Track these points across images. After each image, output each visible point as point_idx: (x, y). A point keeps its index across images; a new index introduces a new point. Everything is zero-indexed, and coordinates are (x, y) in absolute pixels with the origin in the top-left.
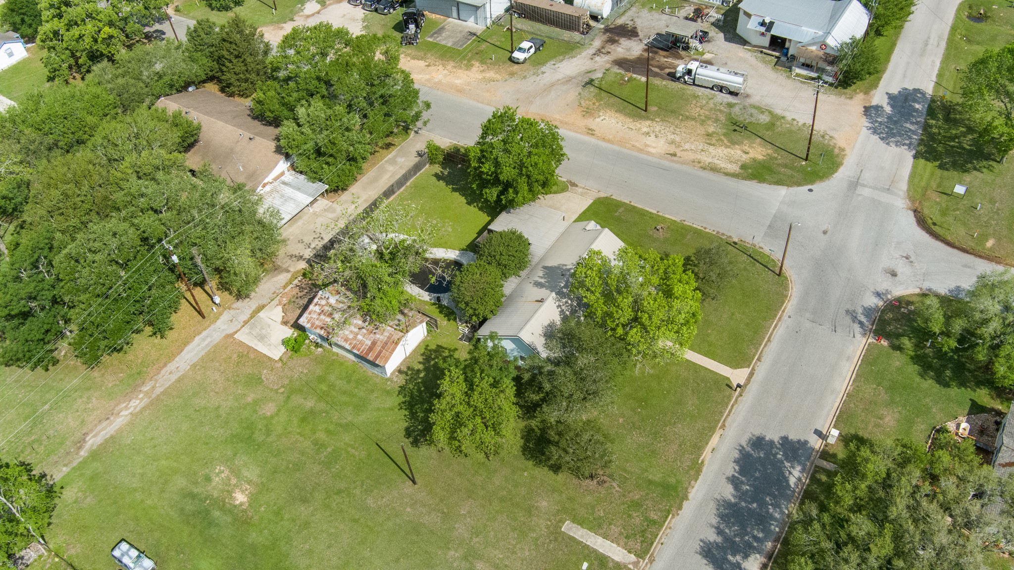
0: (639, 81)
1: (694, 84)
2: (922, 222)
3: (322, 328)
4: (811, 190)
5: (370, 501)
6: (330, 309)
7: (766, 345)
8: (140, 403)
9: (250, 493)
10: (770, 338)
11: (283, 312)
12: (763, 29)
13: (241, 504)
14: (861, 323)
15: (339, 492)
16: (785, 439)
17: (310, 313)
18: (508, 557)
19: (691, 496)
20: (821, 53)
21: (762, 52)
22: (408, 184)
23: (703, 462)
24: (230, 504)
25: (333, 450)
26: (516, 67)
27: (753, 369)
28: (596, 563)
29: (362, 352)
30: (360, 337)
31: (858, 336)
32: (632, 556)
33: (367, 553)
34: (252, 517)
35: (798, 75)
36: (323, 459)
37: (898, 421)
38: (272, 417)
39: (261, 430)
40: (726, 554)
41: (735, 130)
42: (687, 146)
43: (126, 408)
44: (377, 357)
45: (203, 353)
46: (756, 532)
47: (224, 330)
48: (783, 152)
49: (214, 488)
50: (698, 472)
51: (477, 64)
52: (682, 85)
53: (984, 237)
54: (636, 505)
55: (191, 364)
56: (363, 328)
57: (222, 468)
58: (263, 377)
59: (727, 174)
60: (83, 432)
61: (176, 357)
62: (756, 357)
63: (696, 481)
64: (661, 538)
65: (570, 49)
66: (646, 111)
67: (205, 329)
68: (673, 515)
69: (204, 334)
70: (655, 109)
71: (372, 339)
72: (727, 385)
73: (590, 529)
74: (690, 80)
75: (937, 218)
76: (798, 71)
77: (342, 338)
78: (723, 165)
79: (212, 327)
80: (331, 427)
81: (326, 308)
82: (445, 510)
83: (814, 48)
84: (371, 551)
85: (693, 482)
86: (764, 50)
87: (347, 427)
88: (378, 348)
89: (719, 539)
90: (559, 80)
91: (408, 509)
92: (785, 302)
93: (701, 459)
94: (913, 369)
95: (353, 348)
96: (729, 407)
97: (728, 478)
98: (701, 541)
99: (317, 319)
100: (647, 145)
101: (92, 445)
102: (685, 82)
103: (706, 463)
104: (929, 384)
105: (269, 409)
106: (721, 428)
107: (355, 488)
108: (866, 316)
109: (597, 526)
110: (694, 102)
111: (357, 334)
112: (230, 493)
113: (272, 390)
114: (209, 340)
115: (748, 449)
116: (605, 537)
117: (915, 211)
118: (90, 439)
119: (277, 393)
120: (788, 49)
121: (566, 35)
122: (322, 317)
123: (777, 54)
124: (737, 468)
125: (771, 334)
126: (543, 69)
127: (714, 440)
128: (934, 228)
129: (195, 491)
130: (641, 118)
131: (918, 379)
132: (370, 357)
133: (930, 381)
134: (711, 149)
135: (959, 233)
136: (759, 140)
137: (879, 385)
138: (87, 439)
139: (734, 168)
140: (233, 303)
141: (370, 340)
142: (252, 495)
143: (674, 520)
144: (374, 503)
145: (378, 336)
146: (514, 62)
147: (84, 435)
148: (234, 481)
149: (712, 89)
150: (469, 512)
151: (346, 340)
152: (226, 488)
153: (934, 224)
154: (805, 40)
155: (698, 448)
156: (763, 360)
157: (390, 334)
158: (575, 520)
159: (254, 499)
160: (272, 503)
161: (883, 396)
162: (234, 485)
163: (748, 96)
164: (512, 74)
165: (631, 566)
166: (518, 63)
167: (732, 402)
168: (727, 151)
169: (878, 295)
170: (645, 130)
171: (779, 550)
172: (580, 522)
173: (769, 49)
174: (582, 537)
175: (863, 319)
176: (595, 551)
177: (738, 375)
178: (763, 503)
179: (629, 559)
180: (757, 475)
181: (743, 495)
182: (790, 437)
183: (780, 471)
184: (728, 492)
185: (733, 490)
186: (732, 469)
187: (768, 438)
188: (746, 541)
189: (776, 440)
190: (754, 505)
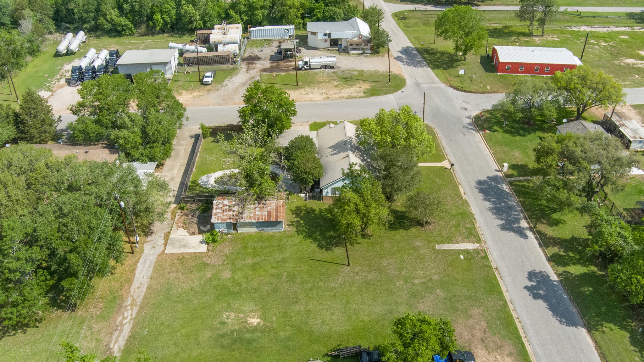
0: (282, 75)
1: (310, 69)
2: (456, 89)
3: (230, 219)
4: (402, 92)
5: (332, 285)
6: (227, 207)
7: (444, 150)
8: (132, 312)
9: (258, 316)
10: (442, 147)
11: (185, 229)
12: (326, 37)
13: (259, 323)
14: (472, 129)
15: (311, 289)
16: (488, 177)
17: (216, 215)
18: (426, 271)
19: (474, 213)
20: (360, 40)
21: (328, 50)
22: (200, 151)
23: (465, 199)
24: (251, 327)
25: (287, 273)
26: (208, 87)
27: (448, 158)
28: (465, 254)
29: (265, 219)
30: (257, 213)
31: (475, 134)
32: (476, 244)
33: (355, 307)
34: (272, 326)
35: (352, 54)
36: (285, 280)
37: (521, 154)
38: (233, 277)
39: (232, 286)
40: (511, 225)
41: (347, 81)
42: (331, 93)
43: (124, 318)
44: (276, 217)
45: (151, 269)
46: (514, 213)
47: (153, 254)
48: (376, 83)
49: (232, 325)
50: (468, 203)
51: (184, 91)
52: (304, 71)
53: (485, 86)
54: (458, 225)
55: (149, 277)
56: (256, 208)
57: (227, 314)
58: (206, 262)
59: (360, 97)
60: (105, 344)
61: (133, 279)
62: (445, 155)
63: (470, 207)
64: (480, 233)
65: (232, 72)
66: (297, 85)
67: (140, 258)
68: (475, 222)
69: (141, 260)
70: (301, 83)
71: (267, 211)
72: (444, 170)
73: (449, 243)
74: (307, 67)
75: (461, 86)
76: (352, 52)
77: (247, 218)
78: (355, 95)
79: (143, 255)
80: (275, 265)
81: (225, 208)
82: (376, 268)
83: (356, 39)
84: (356, 304)
85: (469, 208)
86: (330, 49)
87: (284, 261)
88: (273, 213)
89: (504, 222)
90: (238, 86)
91: (357, 278)
93: (463, 198)
94: (507, 136)
95: (258, 219)
97: (483, 200)
98: (498, 226)
99: (223, 216)
100: (311, 98)
101: (120, 348)
102: (305, 69)
103: (467, 199)
104: (518, 138)
105: (227, 275)
106: (459, 185)
107: (318, 283)
108: (472, 126)
109: (450, 240)
110: (317, 76)
111: (255, 212)
112: (246, 322)
113: (219, 265)
114: (148, 263)
115: (479, 187)
116: (458, 243)
117: (450, 86)
118: (114, 345)
119: (224, 265)
120: (341, 45)
121: (224, 67)
122: (225, 213)
123: (337, 49)
124: (482, 195)
125: (442, 145)
126: (225, 83)
127: (462, 190)
128: (464, 89)
129: (221, 333)
130: (297, 89)
131: (512, 138)
132: (272, 219)
133: (518, 137)
134: (343, 91)
135: (474, 88)
136: (361, 81)
137: (501, 145)
138: (112, 346)
139: (361, 94)
140: (146, 239)
141: (265, 212)
142: (261, 316)
143: (477, 224)
144: (336, 284)
145: (269, 208)
146: (206, 85)
147: (106, 346)
148: (242, 316)
149: (321, 68)
150: (388, 263)
151: (250, 218)
152: (241, 321)
153: (462, 88)
154: (350, 37)
155: (459, 195)
156: (448, 155)
157: (276, 204)
158: (438, 243)
159: (264, 317)
160: (277, 313)
161: (507, 149)
162: (244, 318)
163: (339, 67)
164: (209, 90)
165: (480, 248)
166: (209, 84)
167: (453, 174)
168: (351, 89)
169: (469, 118)
170: (304, 93)
172: (442, 242)
173: (330, 47)
174: (448, 247)
175: (471, 127)
176: (460, 250)
177: (445, 164)
178: (505, 202)
179: (476, 246)
180: (492, 194)
181: (494, 203)
182: (490, 176)
183: (499, 189)
184: (488, 204)
185: (489, 203)
186: (481, 196)
187: (482, 179)
188: (513, 217)
189: (486, 179)
190: (503, 204)
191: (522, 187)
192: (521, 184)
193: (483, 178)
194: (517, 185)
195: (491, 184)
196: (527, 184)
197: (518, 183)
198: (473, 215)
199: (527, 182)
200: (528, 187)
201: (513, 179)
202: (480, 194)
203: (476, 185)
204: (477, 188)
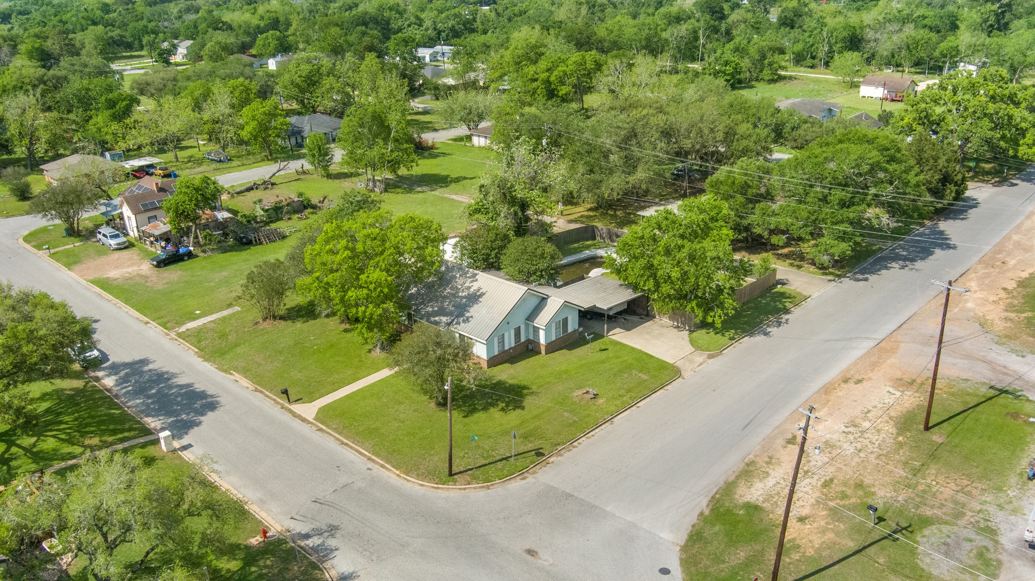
7: (338, 439)
10: (346, 444)
19: (206, 364)
23: (231, 374)
27: (311, 423)
28: (195, 317)
32: (185, 331)
40: (132, 371)
46: (130, 389)
50: (223, 370)
62: (324, 427)
63: (216, 368)
64: (184, 345)
68: (197, 352)
72: (301, 399)
85: (217, 365)
89: (145, 370)
92: (397, 469)
93: (234, 373)
96: (274, 397)
97: (193, 384)
98: (155, 361)
103: (229, 376)
106: (256, 388)
109: (225, 320)
115: (209, 400)
116: (212, 322)
124: (197, 391)
125: (351, 448)
127: (245, 382)
143: (193, 353)
155: (245, 372)
156: (319, 433)
165: (176, 329)
167: (278, 400)
171: (114, 413)
176: (205, 317)
177: (309, 410)
178: (149, 397)
179: (183, 329)
180: (179, 399)
181: (170, 387)
182: (196, 428)
183: (169, 414)
184: (182, 381)
185: (180, 383)
186: (199, 387)
187: (210, 414)
188: (130, 381)
189: (202, 418)
190: (153, 391)
191: (118, 429)
192: (120, 436)
193: (209, 419)
194: (130, 430)
195: (188, 414)
196: (105, 438)
197: (126, 434)
198: (206, 360)
199: (105, 442)
200: (103, 433)
201: (141, 440)
202: (202, 389)
203: (218, 399)
204: (212, 396)
